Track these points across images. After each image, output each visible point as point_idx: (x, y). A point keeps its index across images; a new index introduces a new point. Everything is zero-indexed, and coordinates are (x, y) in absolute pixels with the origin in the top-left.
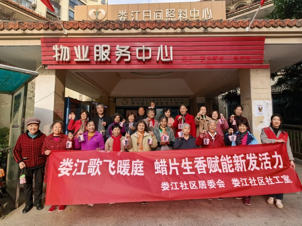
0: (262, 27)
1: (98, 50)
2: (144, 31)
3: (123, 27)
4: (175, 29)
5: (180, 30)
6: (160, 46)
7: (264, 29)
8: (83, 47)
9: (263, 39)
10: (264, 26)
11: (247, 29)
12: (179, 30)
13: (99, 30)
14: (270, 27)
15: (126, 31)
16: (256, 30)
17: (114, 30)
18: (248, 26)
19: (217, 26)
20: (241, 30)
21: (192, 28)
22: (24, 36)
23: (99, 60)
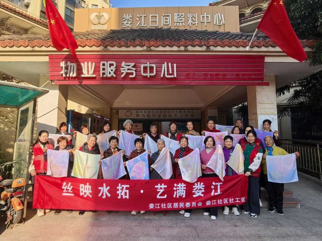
0: (261, 47)
1: (104, 67)
2: (149, 49)
3: (129, 45)
4: (179, 47)
5: (184, 48)
6: (164, 63)
7: (263, 49)
8: (90, 63)
9: (263, 57)
10: (263, 45)
11: (248, 48)
12: (182, 48)
13: (106, 47)
14: (268, 47)
15: (131, 48)
16: (256, 49)
17: (120, 47)
18: (248, 46)
19: (219, 45)
20: (241, 49)
21: (195, 46)
22: (33, 53)
23: (104, 76)
